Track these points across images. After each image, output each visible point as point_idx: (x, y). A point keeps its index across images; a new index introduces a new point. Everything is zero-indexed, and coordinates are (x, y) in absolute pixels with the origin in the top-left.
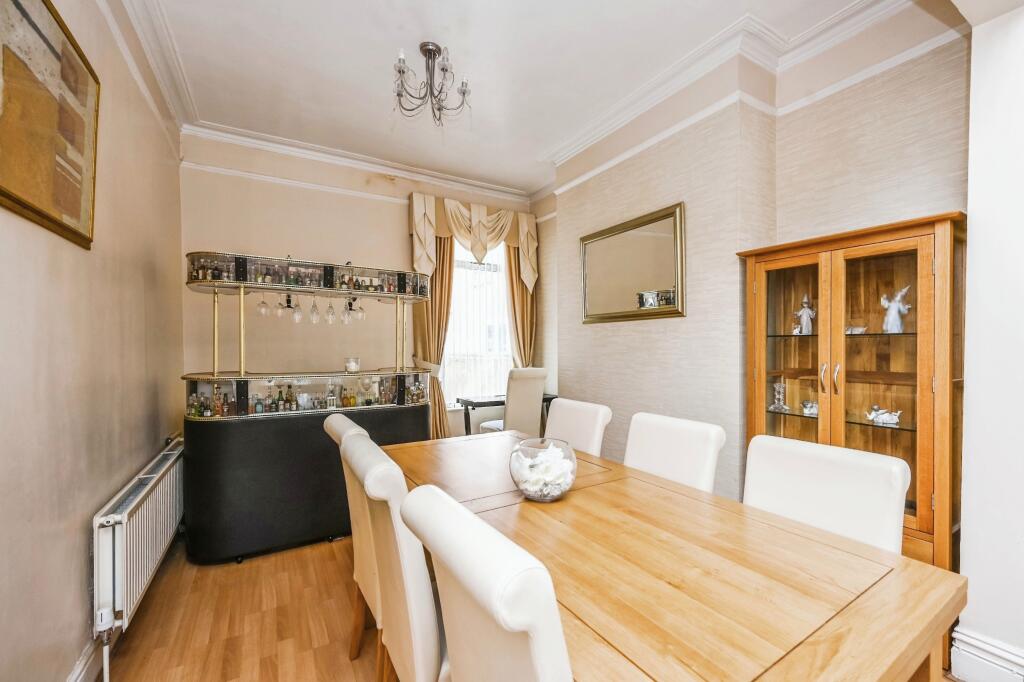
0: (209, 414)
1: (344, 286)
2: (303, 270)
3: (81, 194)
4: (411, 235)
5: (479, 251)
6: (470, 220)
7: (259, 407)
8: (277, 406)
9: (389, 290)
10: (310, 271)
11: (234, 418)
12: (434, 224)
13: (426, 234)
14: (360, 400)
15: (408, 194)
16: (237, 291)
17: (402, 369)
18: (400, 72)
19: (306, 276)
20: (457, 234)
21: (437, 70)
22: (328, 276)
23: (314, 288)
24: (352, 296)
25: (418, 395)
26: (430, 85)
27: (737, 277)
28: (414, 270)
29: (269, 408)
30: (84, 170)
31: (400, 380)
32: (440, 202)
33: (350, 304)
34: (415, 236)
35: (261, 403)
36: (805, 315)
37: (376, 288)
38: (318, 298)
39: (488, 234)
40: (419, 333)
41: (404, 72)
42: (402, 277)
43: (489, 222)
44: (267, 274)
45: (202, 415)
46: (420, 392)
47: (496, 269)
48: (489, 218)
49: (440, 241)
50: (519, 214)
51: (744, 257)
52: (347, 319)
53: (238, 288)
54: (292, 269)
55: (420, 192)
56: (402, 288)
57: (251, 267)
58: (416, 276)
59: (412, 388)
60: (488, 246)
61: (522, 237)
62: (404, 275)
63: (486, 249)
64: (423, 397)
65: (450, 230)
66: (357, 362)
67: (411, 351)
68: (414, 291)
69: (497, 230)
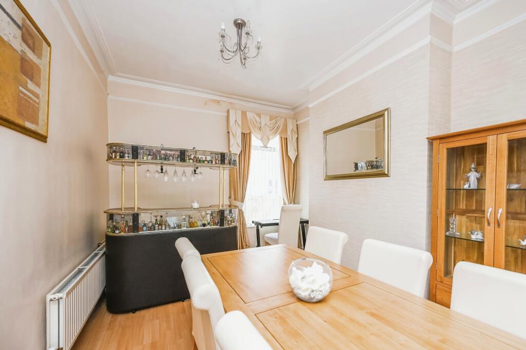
0: (118, 232)
1: (191, 161)
2: (169, 152)
3: (39, 110)
4: (229, 132)
5: (265, 140)
6: (260, 123)
7: (145, 228)
8: (154, 227)
9: (216, 163)
10: (173, 153)
11: (132, 234)
12: (241, 126)
13: (237, 131)
14: (199, 223)
15: (226, 109)
16: (133, 164)
17: (223, 206)
18: (222, 36)
19: (170, 155)
20: (253, 131)
21: (244, 34)
22: (182, 156)
23: (175, 162)
24: (196, 166)
25: (231, 221)
26: (239, 44)
27: (425, 152)
28: (230, 151)
29: (150, 229)
30: (41, 96)
31: (222, 213)
32: (244, 114)
33: (195, 171)
34: (230, 132)
35: (146, 226)
36: (473, 176)
37: (208, 162)
38: (177, 167)
39: (270, 131)
40: (232, 185)
41: (224, 37)
42: (223, 156)
43: (270, 124)
44: (149, 155)
45: (114, 232)
46: (232, 220)
47: (274, 150)
48: (271, 122)
49: (243, 135)
50: (288, 119)
51: (431, 141)
52: (193, 179)
53: (134, 162)
54: (163, 152)
55: (234, 109)
56: (223, 161)
57: (141, 151)
58: (230, 154)
59: (228, 217)
60: (271, 137)
61: (289, 132)
62: (224, 154)
63: (269, 139)
64: (234, 222)
65: (250, 129)
66: (198, 203)
67: (228, 195)
68: (230, 163)
69: (275, 128)
